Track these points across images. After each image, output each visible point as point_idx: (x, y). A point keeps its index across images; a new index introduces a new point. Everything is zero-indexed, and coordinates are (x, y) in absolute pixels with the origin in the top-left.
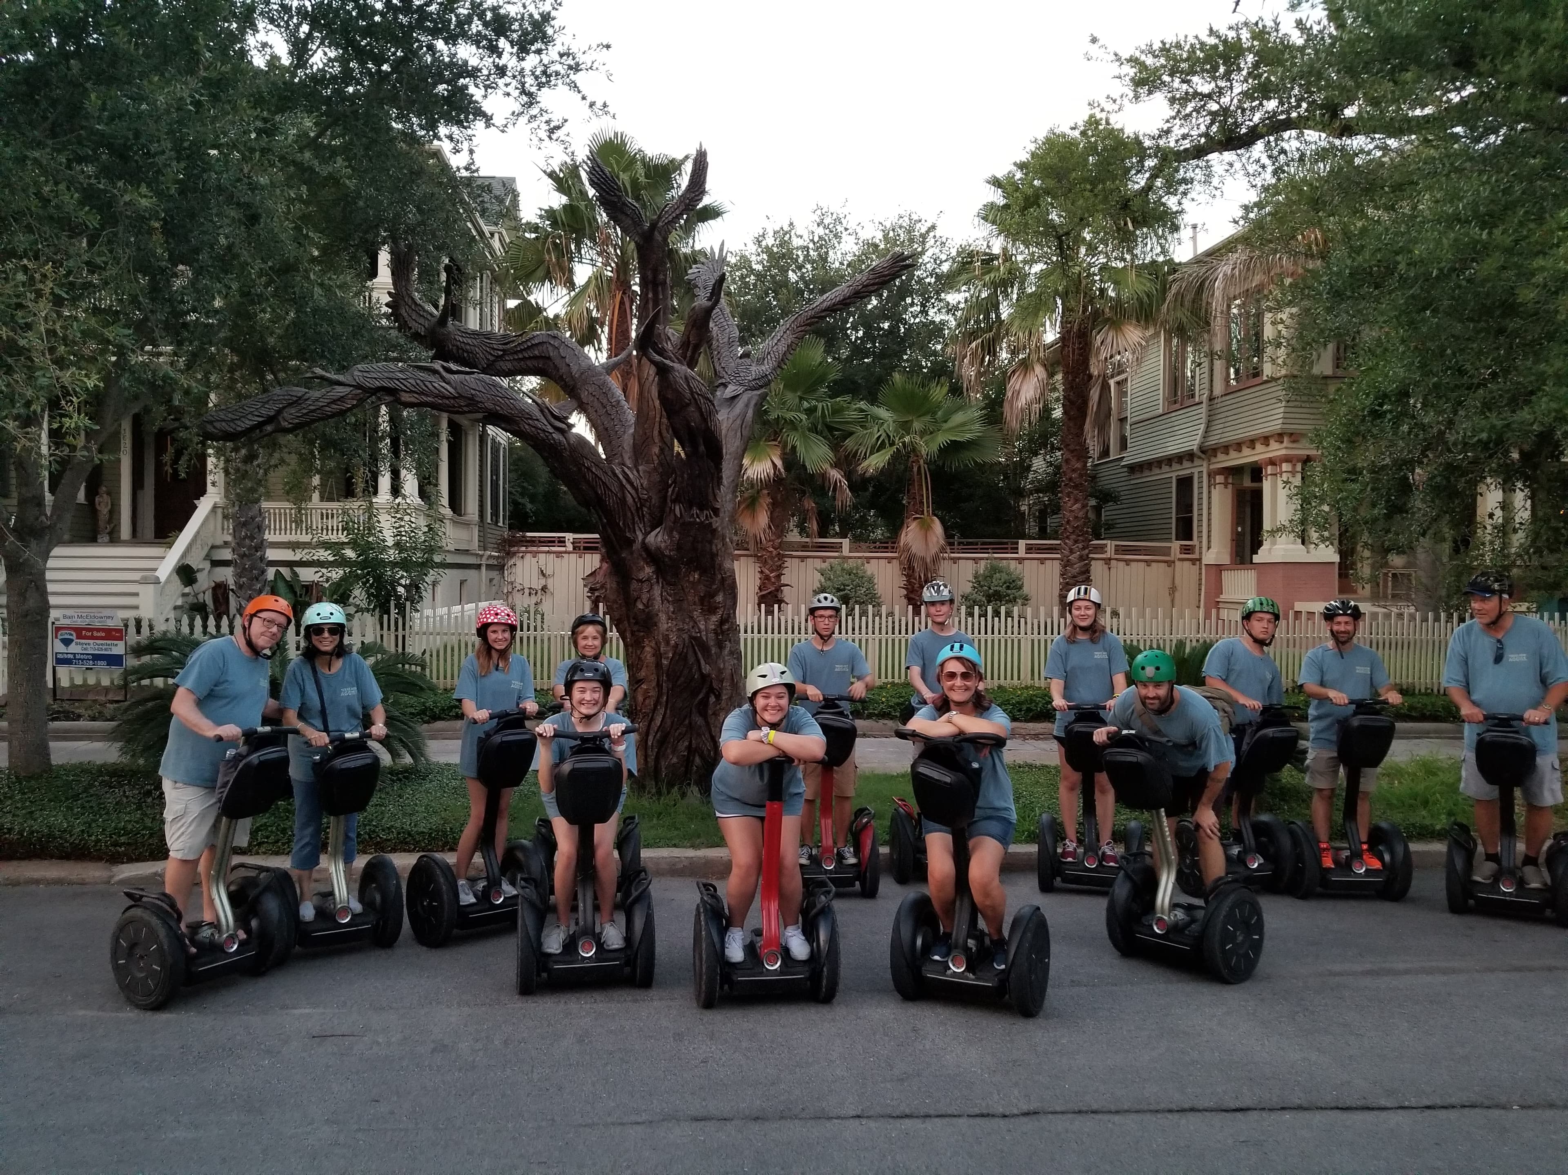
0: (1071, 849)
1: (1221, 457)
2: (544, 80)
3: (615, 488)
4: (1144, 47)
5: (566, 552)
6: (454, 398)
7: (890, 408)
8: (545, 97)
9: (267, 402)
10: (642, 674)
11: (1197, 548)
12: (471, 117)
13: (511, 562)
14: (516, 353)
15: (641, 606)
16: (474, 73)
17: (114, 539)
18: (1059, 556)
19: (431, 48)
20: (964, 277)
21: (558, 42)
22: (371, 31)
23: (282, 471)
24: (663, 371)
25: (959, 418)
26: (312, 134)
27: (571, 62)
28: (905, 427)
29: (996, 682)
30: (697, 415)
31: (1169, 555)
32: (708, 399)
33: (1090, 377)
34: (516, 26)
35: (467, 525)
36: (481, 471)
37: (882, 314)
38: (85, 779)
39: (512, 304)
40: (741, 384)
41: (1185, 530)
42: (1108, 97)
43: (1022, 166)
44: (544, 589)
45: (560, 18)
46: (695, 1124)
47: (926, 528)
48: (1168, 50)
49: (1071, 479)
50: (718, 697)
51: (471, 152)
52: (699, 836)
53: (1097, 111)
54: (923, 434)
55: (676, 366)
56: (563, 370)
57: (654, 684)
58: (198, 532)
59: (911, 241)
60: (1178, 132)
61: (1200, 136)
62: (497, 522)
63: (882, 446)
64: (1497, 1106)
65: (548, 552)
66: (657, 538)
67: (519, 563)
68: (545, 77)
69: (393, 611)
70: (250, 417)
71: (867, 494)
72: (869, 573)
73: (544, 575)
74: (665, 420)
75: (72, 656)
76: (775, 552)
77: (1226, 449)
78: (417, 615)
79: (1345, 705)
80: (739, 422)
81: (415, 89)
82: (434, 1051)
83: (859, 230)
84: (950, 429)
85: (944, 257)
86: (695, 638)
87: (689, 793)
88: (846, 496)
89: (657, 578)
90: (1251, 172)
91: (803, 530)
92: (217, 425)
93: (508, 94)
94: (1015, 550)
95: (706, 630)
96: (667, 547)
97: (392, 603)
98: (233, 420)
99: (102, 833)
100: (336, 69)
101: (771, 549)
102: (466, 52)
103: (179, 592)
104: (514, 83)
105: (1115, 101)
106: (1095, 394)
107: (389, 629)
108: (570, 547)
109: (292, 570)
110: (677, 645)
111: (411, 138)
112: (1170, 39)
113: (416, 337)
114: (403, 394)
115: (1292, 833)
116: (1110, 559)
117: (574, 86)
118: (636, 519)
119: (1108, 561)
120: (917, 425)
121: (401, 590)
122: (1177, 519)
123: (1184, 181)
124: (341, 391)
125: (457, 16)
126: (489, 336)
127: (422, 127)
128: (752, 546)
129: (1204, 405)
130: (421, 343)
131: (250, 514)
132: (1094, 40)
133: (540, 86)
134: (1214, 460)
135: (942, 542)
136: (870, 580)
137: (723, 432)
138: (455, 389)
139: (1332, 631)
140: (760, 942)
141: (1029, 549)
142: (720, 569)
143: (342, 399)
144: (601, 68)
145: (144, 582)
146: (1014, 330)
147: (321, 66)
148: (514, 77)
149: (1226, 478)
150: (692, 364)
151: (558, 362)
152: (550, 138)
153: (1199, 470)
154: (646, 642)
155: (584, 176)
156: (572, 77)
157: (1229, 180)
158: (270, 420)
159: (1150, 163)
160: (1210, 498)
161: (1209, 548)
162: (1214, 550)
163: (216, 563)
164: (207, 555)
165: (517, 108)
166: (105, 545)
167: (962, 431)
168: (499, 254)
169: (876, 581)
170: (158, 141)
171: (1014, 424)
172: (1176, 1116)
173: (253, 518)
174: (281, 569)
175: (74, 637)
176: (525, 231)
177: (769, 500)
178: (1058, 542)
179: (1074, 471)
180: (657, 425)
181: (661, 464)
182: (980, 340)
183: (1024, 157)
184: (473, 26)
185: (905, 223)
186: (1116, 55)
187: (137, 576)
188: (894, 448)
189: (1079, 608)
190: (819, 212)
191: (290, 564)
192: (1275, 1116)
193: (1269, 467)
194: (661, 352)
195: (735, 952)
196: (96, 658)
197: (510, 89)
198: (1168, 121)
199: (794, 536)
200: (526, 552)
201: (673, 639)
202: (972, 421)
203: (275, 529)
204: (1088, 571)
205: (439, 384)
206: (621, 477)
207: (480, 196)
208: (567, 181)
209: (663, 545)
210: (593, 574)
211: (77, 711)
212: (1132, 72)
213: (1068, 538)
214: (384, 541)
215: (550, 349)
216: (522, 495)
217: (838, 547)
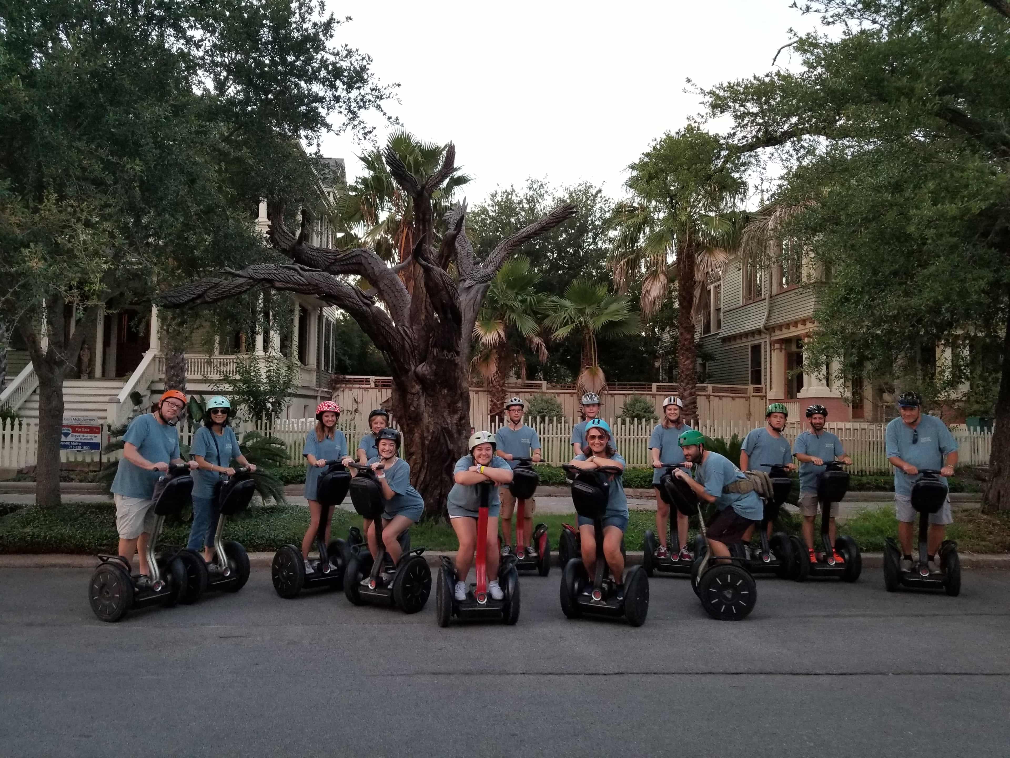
0: (663, 551)
1: (777, 332)
2: (362, 104)
3: (399, 339)
4: (718, 86)
5: (370, 388)
6: (306, 285)
7: (571, 300)
8: (362, 114)
9: (198, 286)
10: (413, 449)
11: (764, 391)
12: (319, 125)
13: (336, 394)
14: (342, 261)
15: (413, 409)
16: (321, 100)
17: (91, 377)
18: (677, 393)
19: (297, 86)
20: (617, 221)
21: (370, 82)
22: (263, 75)
23: (201, 331)
24: (427, 270)
25: (614, 307)
26: (226, 134)
27: (377, 93)
28: (581, 312)
29: (632, 465)
30: (446, 296)
31: (746, 393)
32: (453, 287)
33: (695, 282)
34: (346, 74)
35: (309, 371)
36: (319, 338)
37: (568, 243)
38: (82, 510)
39: (340, 235)
40: (474, 280)
41: (757, 378)
42: (699, 114)
43: (647, 155)
44: (356, 411)
45: (371, 68)
46: (433, 676)
47: (594, 374)
48: (732, 88)
49: (684, 345)
51: (318, 145)
52: (445, 545)
53: (692, 122)
54: (592, 315)
55: (435, 267)
56: (370, 271)
57: (420, 456)
58: (144, 373)
59: (587, 199)
60: (740, 135)
61: (752, 137)
62: (328, 370)
63: (566, 324)
64: (881, 674)
65: (359, 388)
66: (423, 369)
67: (341, 394)
68: (363, 103)
69: (264, 418)
70: (188, 294)
71: (559, 354)
72: (559, 402)
73: (356, 402)
74: (428, 300)
75: (68, 444)
76: (500, 389)
77: (780, 327)
78: (279, 421)
79: (822, 465)
80: (472, 301)
81: (287, 109)
82: (289, 643)
83: (554, 192)
84: (607, 314)
85: (607, 209)
86: (445, 428)
87: (440, 522)
88: (544, 354)
89: (423, 392)
90: (784, 159)
91: (518, 377)
92: (169, 299)
93: (341, 112)
94: (650, 389)
95: (452, 424)
96: (428, 374)
97: (264, 413)
98: (177, 297)
99: (93, 538)
100: (241, 97)
101: (497, 387)
102: (317, 88)
103: (131, 409)
104: (345, 106)
105: (702, 117)
106: (697, 293)
107: (261, 429)
108: (373, 385)
109: (201, 396)
110: (434, 432)
111: (283, 136)
112: (733, 81)
113: (284, 251)
114: (277, 283)
115: (793, 543)
116: (709, 395)
117: (379, 107)
118: (411, 357)
119: (708, 397)
120: (588, 311)
121: (269, 405)
122: (752, 372)
123: (744, 164)
124: (241, 280)
125: (312, 68)
126: (327, 251)
127: (290, 131)
128: (486, 385)
129: (767, 300)
130: (286, 255)
131: (177, 361)
132: (689, 81)
133: (360, 108)
134: (773, 334)
135: (604, 383)
136: (559, 406)
137: (463, 308)
138: (306, 280)
139: (811, 423)
140: (474, 589)
141: (659, 388)
142: (460, 388)
143: (241, 285)
144: (395, 97)
145: (110, 402)
146: (647, 253)
147: (232, 94)
148: (344, 102)
149: (781, 345)
150: (445, 267)
151: (367, 266)
152: (365, 138)
153: (764, 341)
154: (416, 430)
155: (384, 159)
156: (378, 102)
157: (769, 163)
158: (200, 296)
159: (724, 153)
160: (771, 358)
161: (771, 389)
162: (774, 390)
163: (154, 392)
164: (149, 387)
165: (346, 120)
166: (86, 380)
167: (617, 315)
168: (332, 204)
169: (563, 407)
170: (145, 138)
171: (648, 311)
172: (700, 676)
173: (178, 364)
174: (195, 396)
175: (70, 432)
176: (349, 191)
177: (496, 356)
178: (676, 384)
179: (686, 340)
180: (424, 302)
181: (426, 325)
182: (626, 260)
183: (648, 150)
184: (321, 73)
185: (583, 188)
186: (702, 89)
187: (106, 399)
188: (574, 325)
189: (670, 410)
190: (530, 182)
191: (200, 393)
192: (756, 676)
193: (806, 339)
194: (426, 260)
195: (461, 594)
196: (83, 444)
197: (342, 109)
198: (733, 129)
199: (513, 380)
200: (345, 388)
201: (432, 429)
202: (622, 309)
203: (191, 371)
204: (695, 402)
205: (297, 277)
206: (402, 333)
207: (323, 170)
208: (373, 162)
209: (426, 372)
210: (387, 401)
211: (72, 476)
212: (710, 100)
213: (682, 381)
214: (260, 375)
215: (362, 258)
216: (344, 355)
217: (539, 386)
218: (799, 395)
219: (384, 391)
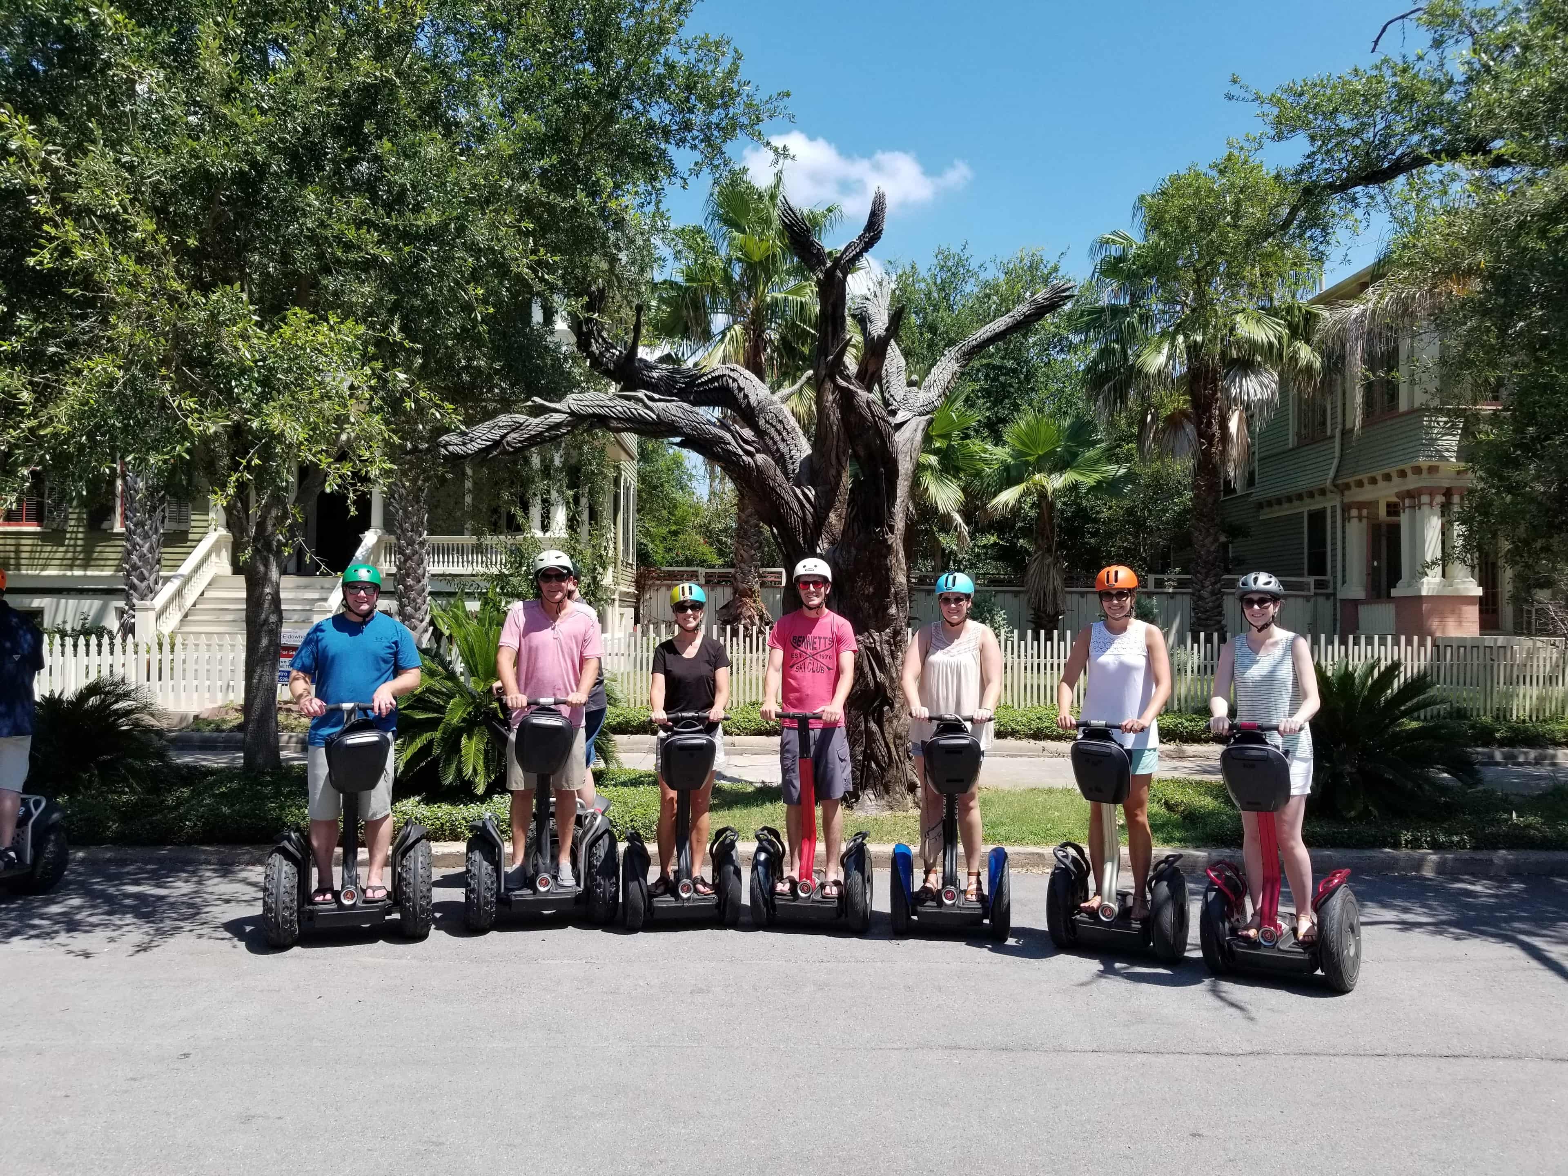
1: (1355, 491)
3: (796, 506)
4: (1286, 87)
6: (656, 423)
9: (493, 428)
11: (1331, 584)
14: (697, 385)
18: (1190, 590)
24: (846, 395)
30: (876, 437)
32: (886, 422)
40: (910, 410)
41: (1318, 565)
42: (1247, 136)
45: (744, 74)
50: (892, 706)
53: (1235, 150)
55: (859, 391)
60: (1320, 167)
61: (1342, 170)
67: (654, 594)
70: (479, 441)
72: (997, 606)
74: (842, 444)
77: (1360, 483)
80: (908, 445)
86: (871, 650)
90: (1393, 205)
92: (450, 448)
93: (695, 146)
95: (881, 642)
98: (463, 444)
102: (660, 110)
104: (701, 137)
105: (1254, 140)
112: (1311, 79)
114: (612, 420)
117: (758, 135)
122: (1310, 554)
124: (558, 418)
129: (1336, 439)
132: (1235, 81)
134: (1347, 494)
137: (898, 455)
138: (657, 415)
141: (1159, 583)
142: (894, 584)
143: (558, 426)
145: (315, 610)
149: (1361, 513)
150: (869, 390)
153: (1332, 504)
158: (496, 444)
160: (1344, 532)
161: (1344, 582)
162: (1349, 584)
165: (702, 159)
178: (1189, 577)
179: (1203, 505)
180: (834, 448)
185: (1028, 263)
186: (1257, 94)
187: (307, 606)
190: (941, 256)
193: (1407, 500)
197: (696, 142)
198: (1309, 157)
200: (661, 586)
204: (1220, 606)
205: (642, 411)
206: (801, 497)
210: (726, 606)
212: (1272, 111)
213: (1199, 572)
215: (729, 380)
218: (1394, 593)
219: (719, 590)
